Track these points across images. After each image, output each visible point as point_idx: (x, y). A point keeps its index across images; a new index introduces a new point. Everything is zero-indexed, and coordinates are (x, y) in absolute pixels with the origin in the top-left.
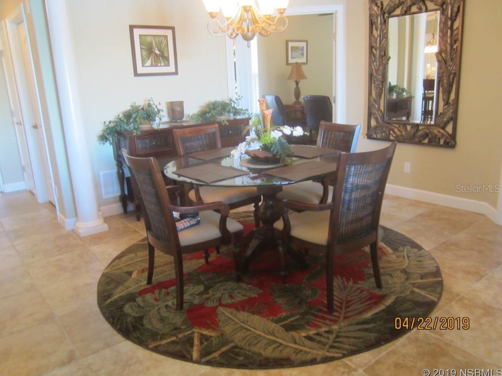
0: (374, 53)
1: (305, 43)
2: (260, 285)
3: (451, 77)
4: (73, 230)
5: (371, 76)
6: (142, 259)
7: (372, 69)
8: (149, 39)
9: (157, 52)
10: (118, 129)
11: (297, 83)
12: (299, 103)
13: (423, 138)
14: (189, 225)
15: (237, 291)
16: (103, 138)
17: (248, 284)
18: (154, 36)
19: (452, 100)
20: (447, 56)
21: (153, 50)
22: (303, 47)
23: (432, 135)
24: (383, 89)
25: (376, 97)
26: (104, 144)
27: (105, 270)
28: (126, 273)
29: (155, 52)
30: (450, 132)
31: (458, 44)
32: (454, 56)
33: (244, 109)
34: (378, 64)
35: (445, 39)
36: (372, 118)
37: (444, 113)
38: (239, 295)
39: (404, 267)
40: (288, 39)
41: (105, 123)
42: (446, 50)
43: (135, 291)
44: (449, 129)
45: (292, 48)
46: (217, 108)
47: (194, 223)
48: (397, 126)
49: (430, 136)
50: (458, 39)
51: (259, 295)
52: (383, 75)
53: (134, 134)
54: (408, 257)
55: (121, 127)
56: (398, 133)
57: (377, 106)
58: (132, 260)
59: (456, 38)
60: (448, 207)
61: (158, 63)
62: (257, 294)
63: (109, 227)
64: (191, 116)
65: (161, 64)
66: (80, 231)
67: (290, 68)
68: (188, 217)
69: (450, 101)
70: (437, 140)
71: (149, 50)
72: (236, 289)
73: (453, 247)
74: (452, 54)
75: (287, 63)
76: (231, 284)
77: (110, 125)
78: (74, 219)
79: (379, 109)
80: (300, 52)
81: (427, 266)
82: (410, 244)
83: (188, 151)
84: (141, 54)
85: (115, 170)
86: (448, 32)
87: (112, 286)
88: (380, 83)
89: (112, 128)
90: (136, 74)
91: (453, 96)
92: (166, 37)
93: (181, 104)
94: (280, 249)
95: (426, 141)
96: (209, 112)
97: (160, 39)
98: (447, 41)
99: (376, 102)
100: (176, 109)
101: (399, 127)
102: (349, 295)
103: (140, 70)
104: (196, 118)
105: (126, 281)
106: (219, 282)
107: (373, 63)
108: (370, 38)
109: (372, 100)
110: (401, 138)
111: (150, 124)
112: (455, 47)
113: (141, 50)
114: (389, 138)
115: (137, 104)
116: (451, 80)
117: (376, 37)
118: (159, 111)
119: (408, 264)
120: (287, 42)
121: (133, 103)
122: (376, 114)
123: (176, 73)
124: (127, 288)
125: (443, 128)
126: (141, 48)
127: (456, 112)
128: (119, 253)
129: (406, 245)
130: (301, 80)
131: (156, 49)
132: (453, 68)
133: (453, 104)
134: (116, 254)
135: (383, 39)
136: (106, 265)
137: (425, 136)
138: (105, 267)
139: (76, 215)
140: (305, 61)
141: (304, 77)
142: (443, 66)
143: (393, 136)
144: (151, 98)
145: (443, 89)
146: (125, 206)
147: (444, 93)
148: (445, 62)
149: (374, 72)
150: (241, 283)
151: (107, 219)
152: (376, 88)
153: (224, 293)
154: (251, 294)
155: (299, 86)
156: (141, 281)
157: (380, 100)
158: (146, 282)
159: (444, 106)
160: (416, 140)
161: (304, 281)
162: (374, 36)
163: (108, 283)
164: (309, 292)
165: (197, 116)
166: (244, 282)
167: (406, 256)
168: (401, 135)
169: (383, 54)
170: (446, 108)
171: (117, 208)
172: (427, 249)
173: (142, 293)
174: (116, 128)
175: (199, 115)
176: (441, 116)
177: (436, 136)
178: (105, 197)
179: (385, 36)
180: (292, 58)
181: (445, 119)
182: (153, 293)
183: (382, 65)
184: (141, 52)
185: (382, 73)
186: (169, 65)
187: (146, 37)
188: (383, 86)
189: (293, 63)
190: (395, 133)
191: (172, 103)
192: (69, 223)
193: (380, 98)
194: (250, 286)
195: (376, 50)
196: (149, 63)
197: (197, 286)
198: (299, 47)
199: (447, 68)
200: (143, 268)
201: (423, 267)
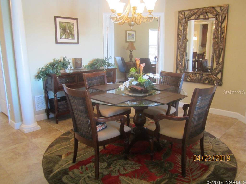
0: (179, 37)
1: (135, 32)
2: (139, 161)
3: (221, 51)
4: (19, 129)
5: (178, 49)
6: (65, 147)
7: (178, 45)
8: (64, 24)
9: (68, 31)
10: (47, 72)
11: (131, 52)
12: (132, 61)
13: (205, 80)
14: (102, 128)
15: (127, 165)
16: (38, 77)
17: (132, 161)
18: (67, 23)
19: (221, 62)
20: (219, 41)
21: (66, 30)
22: (134, 34)
23: (210, 79)
24: (184, 55)
25: (180, 59)
26: (39, 80)
27: (44, 154)
28: (58, 156)
29: (67, 32)
30: (220, 78)
31: (224, 34)
32: (222, 40)
33: (112, 63)
34: (182, 43)
35: (218, 32)
36: (178, 69)
37: (217, 68)
38: (129, 168)
39: (211, 148)
40: (127, 29)
41: (39, 68)
42: (218, 37)
43: (66, 167)
44: (219, 76)
45: (128, 34)
46: (100, 63)
47: (104, 127)
48: (192, 74)
49: (209, 79)
50: (224, 32)
51: (140, 167)
52: (185, 48)
53: (57, 75)
54: (211, 142)
55: (49, 71)
56: (192, 78)
57: (181, 64)
58: (60, 148)
59: (223, 32)
60: (218, 115)
61: (69, 37)
62: (138, 167)
63: (41, 127)
64: (85, 66)
65: (70, 38)
66: (25, 130)
67: (128, 44)
68: (100, 124)
69: (220, 62)
70: (213, 82)
71: (64, 30)
72: (126, 164)
73: (230, 136)
74: (221, 40)
75: (126, 41)
76: (122, 161)
77: (42, 70)
78: (21, 123)
79: (182, 66)
80: (132, 36)
81: (222, 147)
82: (209, 135)
83: (90, 86)
84: (60, 32)
85: (43, 95)
86: (219, 29)
87: (52, 165)
88: (183, 52)
89: (44, 71)
90: (57, 43)
91: (221, 60)
92: (73, 23)
93: (81, 59)
94: (151, 141)
95: (207, 82)
96: (95, 65)
97: (70, 24)
98: (218, 33)
99: (180, 62)
100: (78, 62)
101: (193, 74)
102: (189, 166)
103: (59, 40)
104: (88, 67)
105: (59, 161)
106: (115, 160)
107: (179, 42)
108: (178, 30)
109: (178, 61)
110: (193, 80)
111: (64, 70)
112: (222, 36)
113: (60, 30)
114: (187, 80)
115: (57, 59)
116: (220, 52)
117: (181, 29)
118: (69, 63)
119: (213, 146)
120: (126, 31)
121: (54, 58)
122: (180, 68)
123: (78, 43)
124: (61, 166)
125: (216, 76)
126: (60, 29)
127: (222, 68)
128: (51, 143)
129: (207, 136)
130: (133, 50)
131: (68, 30)
132: (221, 46)
133: (221, 64)
134: (49, 144)
135: (185, 31)
136: (45, 151)
137: (206, 79)
138: (44, 152)
139: (22, 120)
140: (134, 41)
141: (134, 49)
142: (216, 45)
143: (189, 79)
144: (65, 56)
145: (216, 56)
146: (48, 115)
147: (216, 58)
148: (218, 44)
149: (180, 47)
150: (128, 161)
151: (39, 122)
152: (181, 55)
153: (120, 167)
154: (135, 167)
155: (132, 53)
156: (69, 161)
157: (182, 61)
158: (72, 161)
159: (216, 65)
160: (202, 81)
161: (162, 158)
162: (180, 29)
163: (48, 163)
164: (167, 165)
165: (88, 66)
166: (129, 160)
167: (209, 142)
168: (194, 79)
169: (185, 38)
170: (217, 66)
171: (44, 116)
172: (218, 138)
173: (71, 168)
174: (46, 71)
175: (89, 66)
176: (215, 70)
177: (212, 79)
178: (37, 110)
179: (185, 29)
180: (128, 39)
181: (217, 71)
182: (78, 168)
183: (184, 44)
184: (60, 31)
185: (184, 47)
186: (74, 39)
187: (63, 23)
188: (184, 54)
189: (129, 42)
190: (190, 77)
191: (76, 59)
192: (17, 125)
193: (183, 60)
194: (133, 162)
195: (181, 36)
196: (64, 37)
197: (103, 163)
198: (132, 34)
199: (218, 46)
200: (68, 152)
201: (221, 148)
